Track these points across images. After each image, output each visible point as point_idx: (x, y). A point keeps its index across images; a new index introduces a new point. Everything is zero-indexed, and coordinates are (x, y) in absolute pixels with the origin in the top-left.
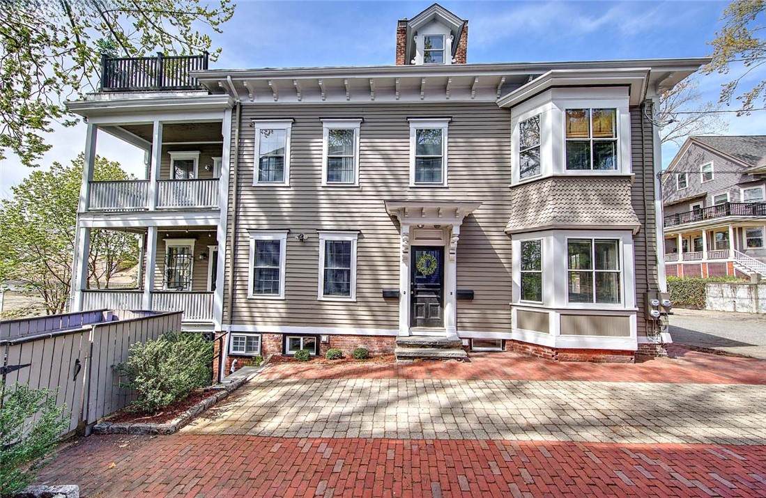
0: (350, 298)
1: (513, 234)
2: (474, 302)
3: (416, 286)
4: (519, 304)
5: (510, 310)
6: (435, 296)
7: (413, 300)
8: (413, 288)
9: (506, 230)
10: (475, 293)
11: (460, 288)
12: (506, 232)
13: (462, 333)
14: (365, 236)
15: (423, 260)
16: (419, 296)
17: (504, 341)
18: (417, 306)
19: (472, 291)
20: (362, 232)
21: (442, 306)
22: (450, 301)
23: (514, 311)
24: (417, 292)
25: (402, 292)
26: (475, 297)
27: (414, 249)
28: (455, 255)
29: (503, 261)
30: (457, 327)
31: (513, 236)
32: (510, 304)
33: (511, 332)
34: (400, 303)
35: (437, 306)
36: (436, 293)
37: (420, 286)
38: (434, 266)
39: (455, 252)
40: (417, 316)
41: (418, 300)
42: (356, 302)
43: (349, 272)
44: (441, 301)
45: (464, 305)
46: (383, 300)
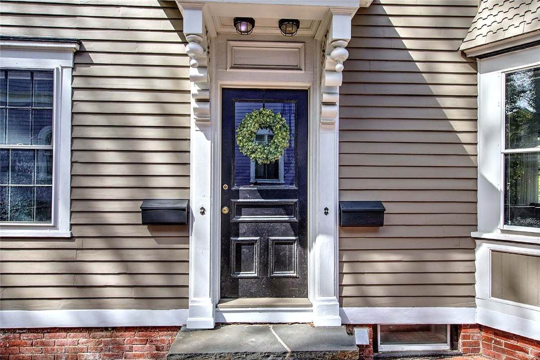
0: (55, 227)
1: (481, 57)
2: (384, 232)
3: (236, 194)
4: (496, 234)
5: (472, 250)
6: (286, 218)
7: (229, 229)
8: (228, 197)
9: (463, 47)
10: (389, 208)
11: (350, 197)
12: (463, 54)
13: (356, 314)
14: (96, 58)
15: (251, 126)
16: (244, 218)
17: (456, 329)
18: (239, 245)
19: (379, 203)
20: (88, 46)
21: (303, 243)
22: (325, 232)
23: (483, 252)
24: (240, 209)
25: (195, 209)
26: (387, 219)
27: (230, 96)
28: (336, 109)
29: (457, 126)
30: (341, 298)
31: (481, 63)
32: (473, 234)
33: (475, 307)
34: (192, 239)
35: (290, 243)
36: (287, 209)
37: (246, 194)
38: (283, 140)
39: (336, 98)
40: (239, 270)
41: (243, 229)
42: (72, 238)
43: (49, 156)
44: (300, 229)
45: (360, 239)
46: (144, 231)
